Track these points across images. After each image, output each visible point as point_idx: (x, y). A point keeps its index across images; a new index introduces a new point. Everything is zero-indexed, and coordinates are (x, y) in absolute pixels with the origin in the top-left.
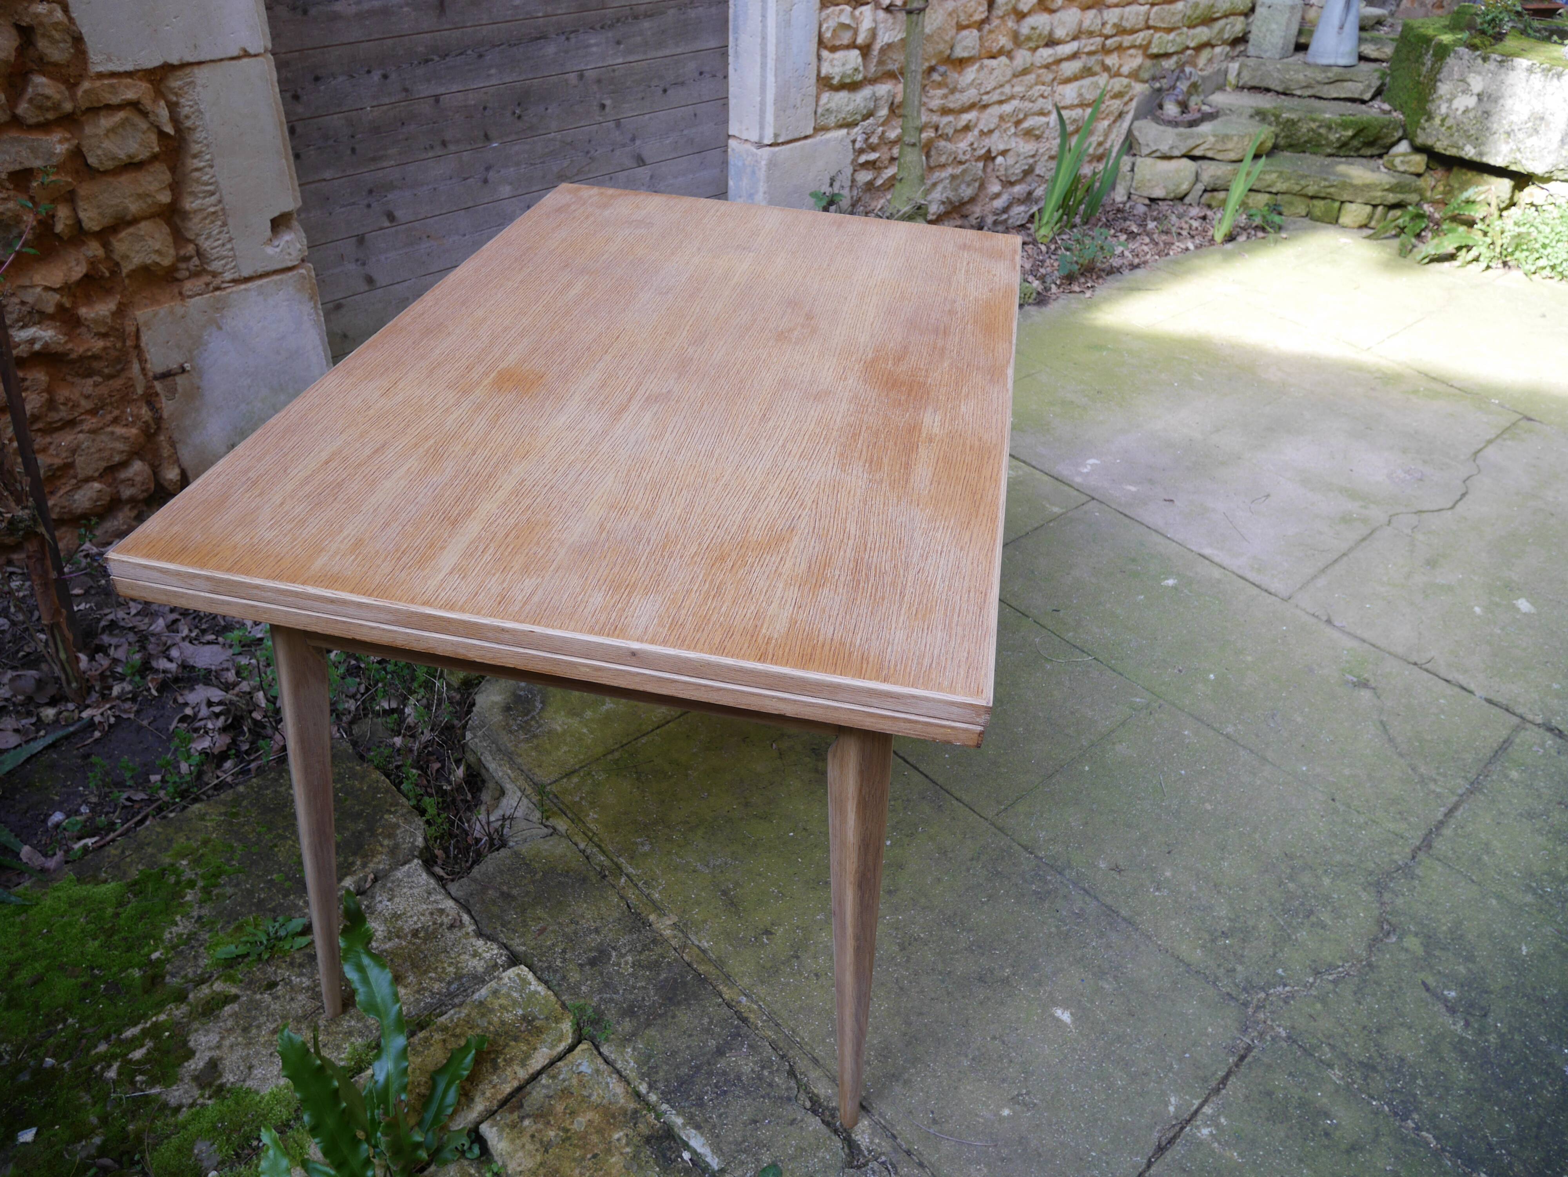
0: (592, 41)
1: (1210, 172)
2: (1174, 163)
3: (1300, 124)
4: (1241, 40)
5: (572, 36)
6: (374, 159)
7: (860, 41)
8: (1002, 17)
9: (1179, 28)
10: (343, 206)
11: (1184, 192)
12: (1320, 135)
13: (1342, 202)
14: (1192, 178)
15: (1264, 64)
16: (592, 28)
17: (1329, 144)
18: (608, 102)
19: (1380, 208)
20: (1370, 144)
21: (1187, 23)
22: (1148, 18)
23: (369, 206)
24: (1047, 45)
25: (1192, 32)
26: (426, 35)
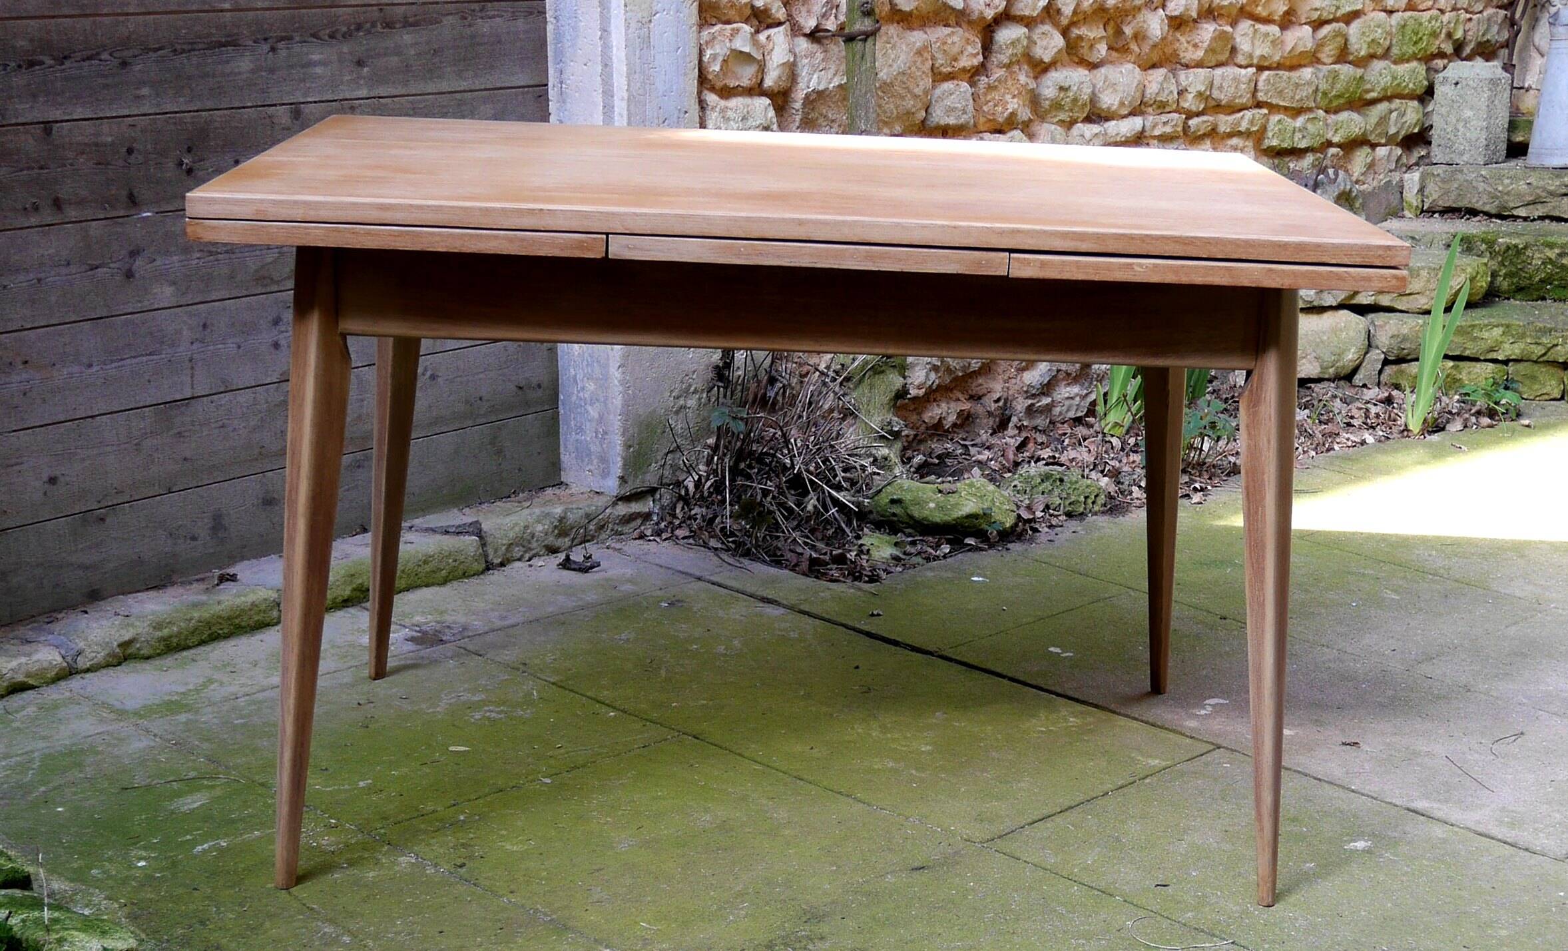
0: (316, 57)
1: (1388, 329)
2: (1328, 319)
3: (1529, 253)
4: (1418, 139)
5: (281, 45)
7: (769, 82)
8: (1008, 66)
9: (1310, 110)
11: (1352, 365)
12: (1563, 267)
14: (1361, 341)
15: (1461, 171)
16: (314, 36)
21: (1323, 104)
22: (1256, 90)
24: (1088, 120)
25: (1332, 118)
26: (32, 22)
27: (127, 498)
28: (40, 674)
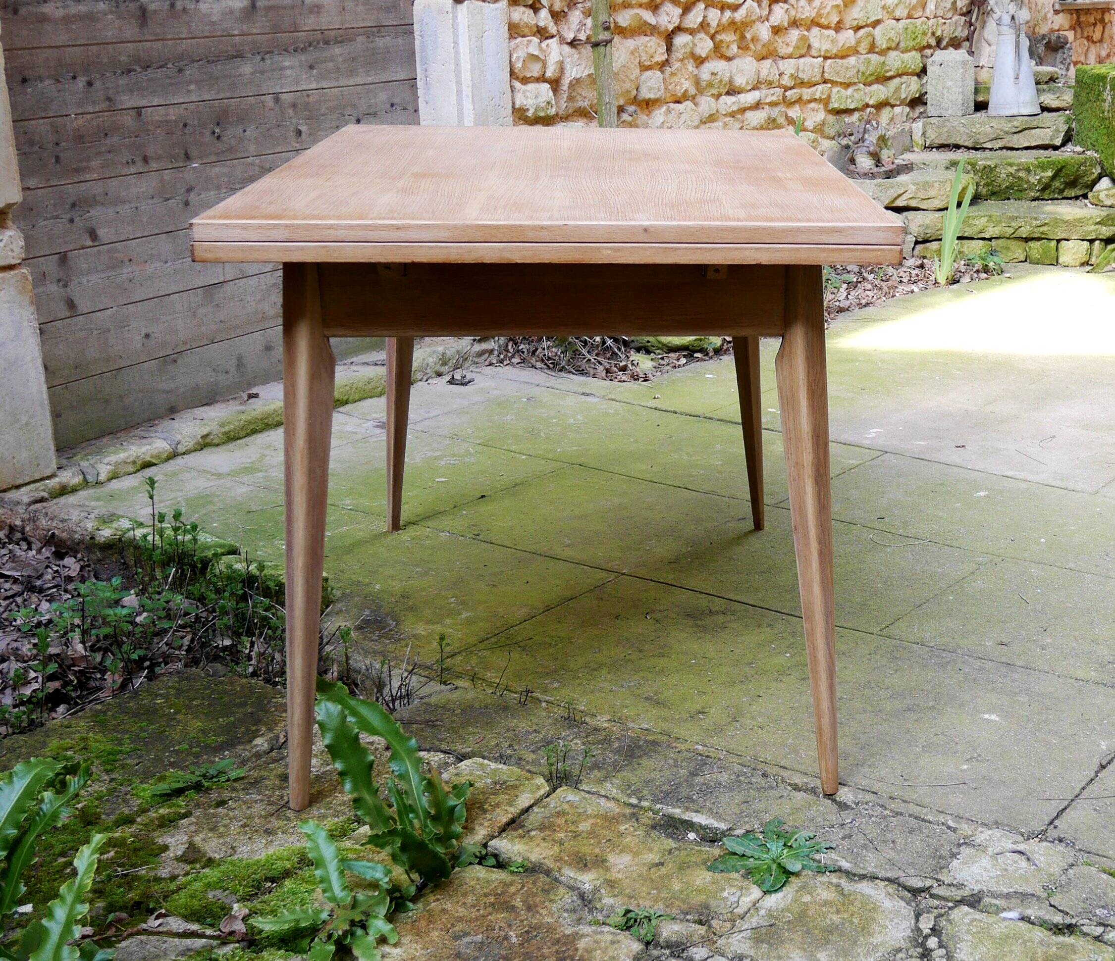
0: (287, 64)
1: (917, 222)
3: (998, 170)
4: (918, 101)
5: (267, 57)
6: (77, 171)
7: (549, 74)
8: (682, 60)
9: (855, 84)
10: (46, 219)
12: (1020, 178)
13: (1058, 241)
15: (949, 121)
16: (286, 50)
17: (1031, 187)
18: (304, 128)
19: (1097, 242)
20: (1072, 184)
21: (862, 80)
22: (823, 72)
23: (72, 221)
24: (728, 93)
25: (868, 89)
26: (129, 45)
27: (189, 347)
28: (158, 456)
